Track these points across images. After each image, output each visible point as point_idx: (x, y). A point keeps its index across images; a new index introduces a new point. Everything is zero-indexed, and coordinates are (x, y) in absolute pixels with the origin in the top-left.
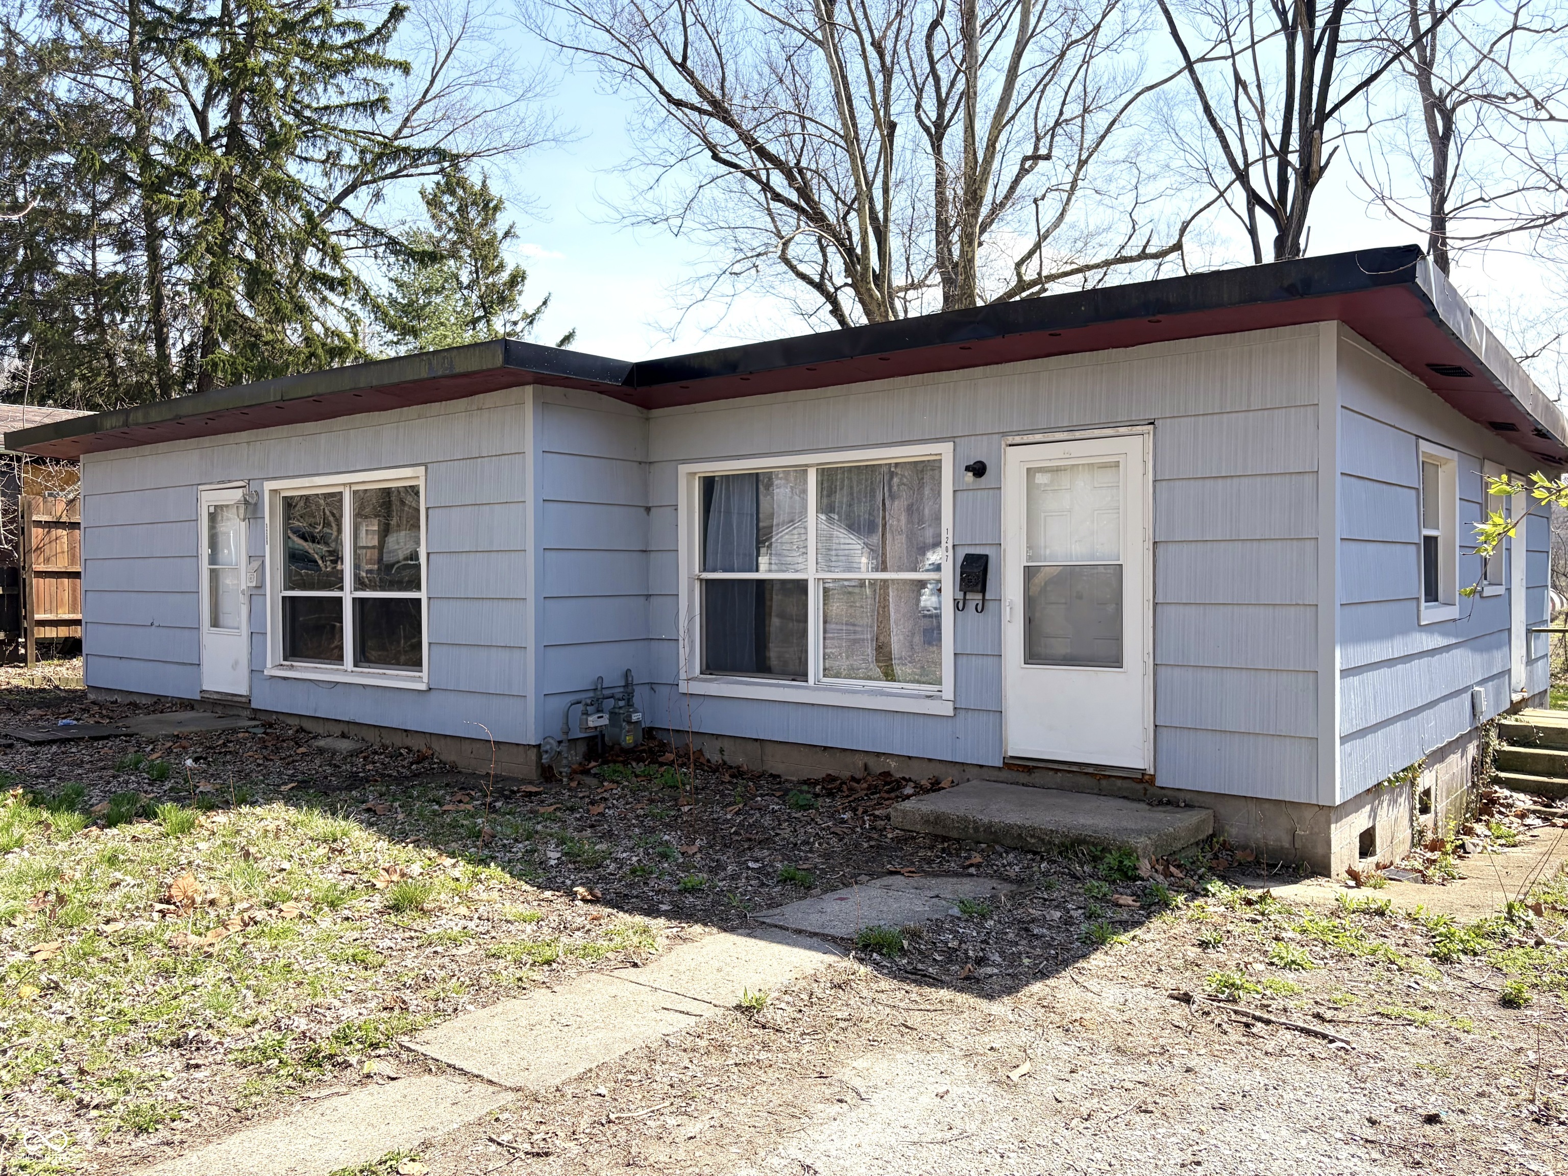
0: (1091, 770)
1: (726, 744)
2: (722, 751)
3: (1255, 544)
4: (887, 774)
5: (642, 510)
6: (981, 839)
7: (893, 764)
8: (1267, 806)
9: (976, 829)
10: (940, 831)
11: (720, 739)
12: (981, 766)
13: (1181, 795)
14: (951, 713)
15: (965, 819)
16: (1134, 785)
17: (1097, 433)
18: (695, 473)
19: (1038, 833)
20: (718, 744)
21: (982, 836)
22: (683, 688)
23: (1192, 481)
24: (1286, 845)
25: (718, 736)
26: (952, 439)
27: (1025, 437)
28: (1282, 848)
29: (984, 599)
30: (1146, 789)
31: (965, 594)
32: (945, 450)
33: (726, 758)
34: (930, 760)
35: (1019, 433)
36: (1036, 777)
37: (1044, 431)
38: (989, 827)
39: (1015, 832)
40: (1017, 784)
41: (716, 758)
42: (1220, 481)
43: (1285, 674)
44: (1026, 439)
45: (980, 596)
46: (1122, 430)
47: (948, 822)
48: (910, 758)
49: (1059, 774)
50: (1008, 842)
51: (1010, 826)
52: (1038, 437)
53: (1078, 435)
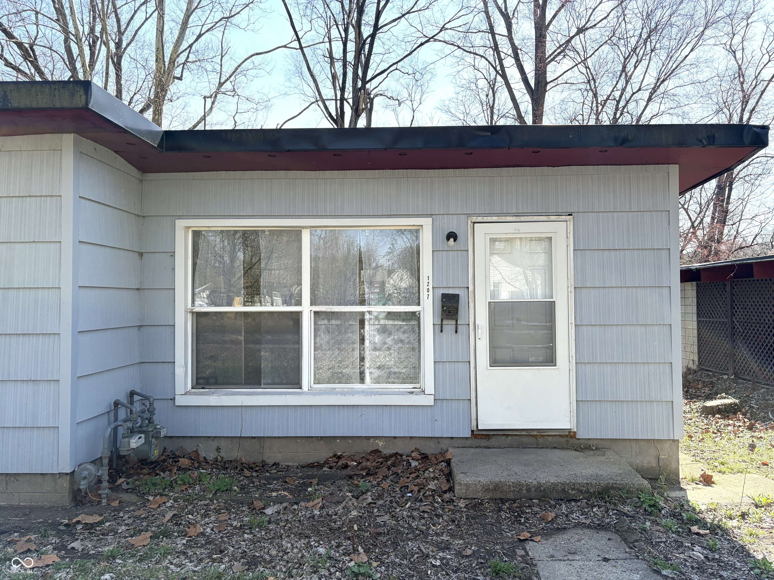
0: (535, 433)
1: (223, 444)
2: (218, 449)
3: (634, 290)
4: (377, 451)
5: (136, 254)
6: (532, 497)
7: (381, 444)
8: (642, 443)
9: (528, 490)
10: (498, 495)
11: (216, 440)
12: (452, 438)
13: (591, 443)
14: (432, 403)
15: (519, 484)
16: (561, 439)
17: (535, 218)
18: (189, 227)
19: (577, 486)
20: (215, 444)
21: (533, 494)
22: (180, 401)
23: (596, 251)
24: (654, 465)
25: (215, 438)
26: (431, 215)
27: (485, 218)
28: (652, 467)
29: (457, 324)
30: (567, 441)
31: (442, 320)
32: (427, 223)
33: (222, 454)
34: (411, 438)
35: (479, 215)
36: (493, 442)
37: (498, 215)
38: (538, 487)
39: (559, 488)
40: (480, 447)
41: (211, 456)
42: (613, 252)
43: (652, 364)
44: (486, 219)
45: (454, 322)
46: (553, 218)
47: (505, 488)
48: (395, 437)
49: (510, 438)
50: (555, 495)
51: (556, 485)
52: (495, 219)
53: (522, 219)
